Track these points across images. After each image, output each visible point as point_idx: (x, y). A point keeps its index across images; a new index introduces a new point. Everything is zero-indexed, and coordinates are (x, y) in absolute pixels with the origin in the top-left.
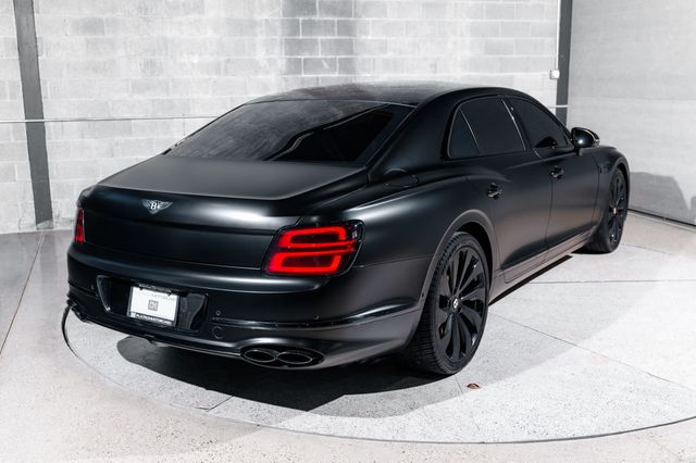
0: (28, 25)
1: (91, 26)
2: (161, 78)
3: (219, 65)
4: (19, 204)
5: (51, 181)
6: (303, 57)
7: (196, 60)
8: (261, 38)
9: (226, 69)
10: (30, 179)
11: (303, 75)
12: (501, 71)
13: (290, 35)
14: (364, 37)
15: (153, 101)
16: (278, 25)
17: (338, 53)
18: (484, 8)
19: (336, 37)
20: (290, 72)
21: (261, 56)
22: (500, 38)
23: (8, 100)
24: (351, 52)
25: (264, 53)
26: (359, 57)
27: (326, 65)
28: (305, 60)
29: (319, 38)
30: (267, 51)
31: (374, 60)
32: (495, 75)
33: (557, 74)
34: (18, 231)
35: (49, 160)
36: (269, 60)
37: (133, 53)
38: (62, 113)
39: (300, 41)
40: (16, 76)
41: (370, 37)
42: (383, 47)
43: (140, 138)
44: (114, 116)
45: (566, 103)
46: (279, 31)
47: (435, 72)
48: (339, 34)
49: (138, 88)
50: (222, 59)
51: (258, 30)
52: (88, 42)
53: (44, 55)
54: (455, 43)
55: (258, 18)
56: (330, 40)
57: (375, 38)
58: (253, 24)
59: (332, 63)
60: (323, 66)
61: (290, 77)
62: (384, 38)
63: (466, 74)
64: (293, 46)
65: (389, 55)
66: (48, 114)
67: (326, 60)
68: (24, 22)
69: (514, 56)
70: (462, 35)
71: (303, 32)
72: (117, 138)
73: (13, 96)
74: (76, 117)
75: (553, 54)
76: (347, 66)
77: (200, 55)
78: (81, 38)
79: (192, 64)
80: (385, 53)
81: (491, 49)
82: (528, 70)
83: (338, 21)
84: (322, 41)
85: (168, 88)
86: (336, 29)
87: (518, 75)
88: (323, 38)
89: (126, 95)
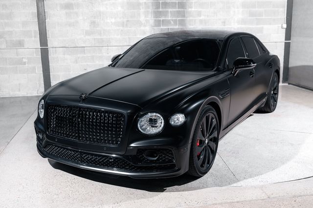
0: (42, 6)
1: (68, 6)
2: (97, 29)
3: (123, 23)
4: (37, 83)
5: (51, 74)
6: (161, 19)
7: (113, 20)
8: (142, 10)
9: (127, 25)
10: (42, 73)
11: (162, 27)
12: (257, 25)
13: (155, 9)
14: (190, 10)
15: (94, 39)
16: (150, 4)
17: (178, 17)
19: (177, 10)
20: (156, 26)
21: (142, 18)
22: (257, 9)
23: (33, 39)
24: (184, 16)
25: (143, 17)
26: (188, 19)
27: (172, 22)
28: (163, 20)
29: (170, 10)
30: (145, 16)
31: (195, 20)
32: (254, 26)
33: (285, 26)
34: (37, 95)
35: (50, 65)
36: (146, 20)
37: (85, 18)
38: (56, 44)
39: (161, 12)
40: (35, 28)
41: (193, 9)
42: (199, 14)
43: (89, 55)
44: (78, 46)
45: (290, 40)
46: (151, 7)
47: (225, 25)
48: (178, 8)
49: (88, 33)
50: (125, 20)
51: (141, 7)
52: (66, 13)
53: (48, 19)
54: (234, 12)
55: (141, 1)
56: (174, 11)
57: (196, 10)
58: (139, 4)
59: (175, 21)
60: (171, 23)
61: (155, 28)
62: (200, 10)
63: (240, 26)
64: (157, 14)
65: (202, 18)
66: (49, 45)
67: (172, 20)
68: (40, 5)
69: (264, 17)
70: (238, 8)
71: (162, 7)
72: (79, 55)
73: (35, 37)
74: (62, 46)
75: (284, 16)
76: (182, 22)
77: (115, 18)
78: (64, 12)
79: (111, 22)
80: (200, 16)
81: (252, 14)
82: (270, 24)
83: (178, 2)
84: (170, 11)
85: (101, 33)
86: (177, 6)
87: (265, 27)
88: (171, 10)
89: (83, 36)
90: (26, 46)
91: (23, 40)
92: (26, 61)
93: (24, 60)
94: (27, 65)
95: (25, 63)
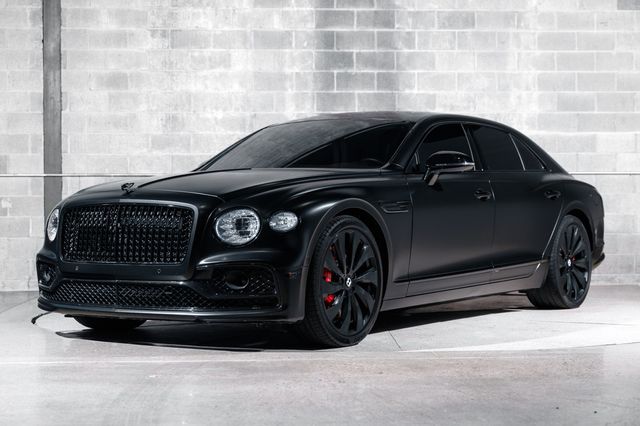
0: (55, 80)
1: (116, 81)
2: (182, 133)
3: (244, 120)
7: (220, 115)
8: (290, 92)
10: (44, 235)
12: (578, 130)
13: (322, 89)
14: (407, 91)
15: (173, 157)
16: (310, 78)
17: (377, 109)
18: (555, 57)
19: (376, 91)
21: (290, 111)
22: (577, 92)
23: (30, 154)
24: (392, 107)
25: (293, 108)
29: (357, 92)
30: (297, 106)
32: (571, 134)
34: (27, 289)
37: (154, 108)
38: (80, 168)
39: (335, 96)
40: (39, 130)
41: (415, 91)
42: (431, 102)
44: (132, 173)
46: (311, 84)
48: (379, 88)
49: (158, 143)
50: (248, 114)
51: (288, 85)
52: (111, 97)
53: (68, 110)
54: (519, 97)
55: (287, 71)
56: (369, 94)
57: (422, 92)
58: (282, 78)
62: (431, 92)
64: (326, 101)
65: (438, 111)
66: (66, 169)
68: (51, 78)
69: (596, 112)
70: (528, 89)
71: (338, 86)
73: (34, 150)
74: (94, 172)
77: (224, 110)
78: (105, 93)
79: (216, 119)
80: (434, 108)
81: (564, 104)
82: (614, 129)
83: (378, 74)
84: (359, 94)
85: (189, 145)
86: (376, 82)
87: (602, 135)
88: (361, 92)
89: (145, 150)
90: (11, 171)
91: (6, 157)
92: (9, 205)
93: (5, 204)
94: (9, 216)
95: (4, 212)
